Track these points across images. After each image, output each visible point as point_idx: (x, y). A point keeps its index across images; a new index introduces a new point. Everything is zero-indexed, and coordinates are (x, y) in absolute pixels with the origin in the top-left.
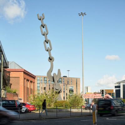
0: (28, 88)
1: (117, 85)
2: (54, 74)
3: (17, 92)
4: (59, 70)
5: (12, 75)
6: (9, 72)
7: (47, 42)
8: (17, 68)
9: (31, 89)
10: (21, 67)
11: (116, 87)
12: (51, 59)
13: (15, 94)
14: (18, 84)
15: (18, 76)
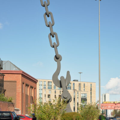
0: (27, 96)
3: (13, 101)
5: (7, 78)
6: (3, 75)
12: (57, 58)
13: (11, 103)
15: (13, 80)
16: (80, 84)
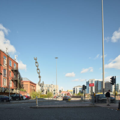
0: (32, 89)
1: (73, 88)
2: (41, 83)
4: (43, 82)
6: (23, 82)
7: (38, 69)
8: (28, 80)
9: (34, 90)
10: (29, 80)
11: (73, 89)
12: (39, 77)
13: (25, 92)
14: (27, 87)
15: (27, 84)
16: (53, 86)
